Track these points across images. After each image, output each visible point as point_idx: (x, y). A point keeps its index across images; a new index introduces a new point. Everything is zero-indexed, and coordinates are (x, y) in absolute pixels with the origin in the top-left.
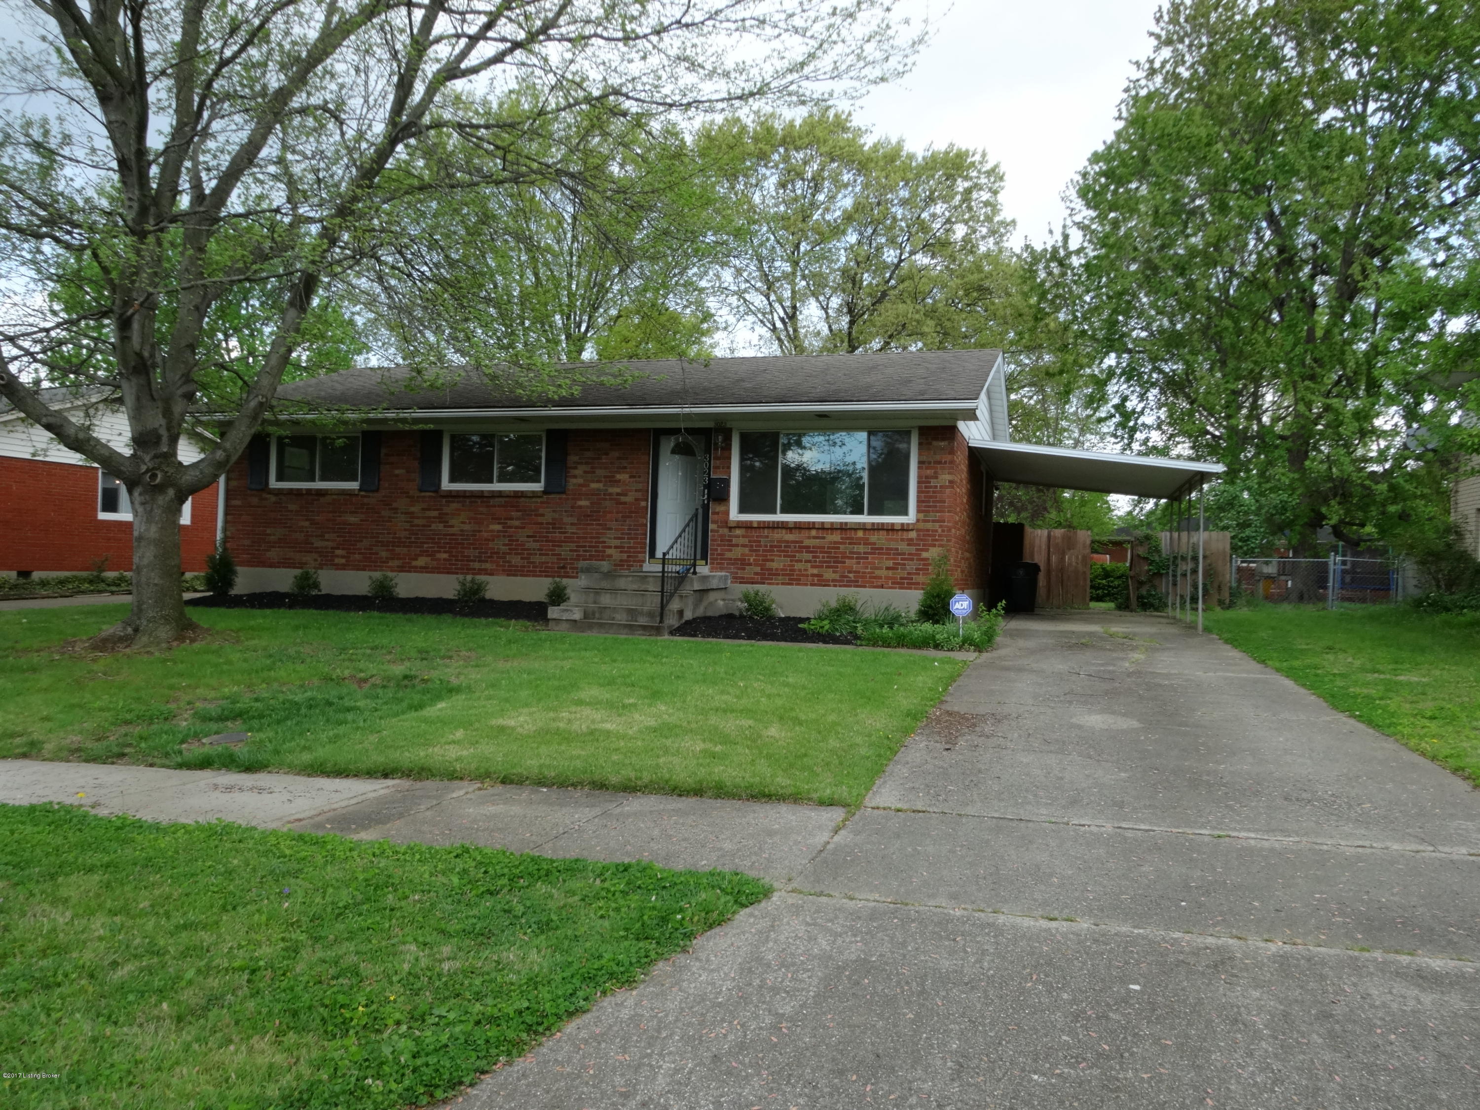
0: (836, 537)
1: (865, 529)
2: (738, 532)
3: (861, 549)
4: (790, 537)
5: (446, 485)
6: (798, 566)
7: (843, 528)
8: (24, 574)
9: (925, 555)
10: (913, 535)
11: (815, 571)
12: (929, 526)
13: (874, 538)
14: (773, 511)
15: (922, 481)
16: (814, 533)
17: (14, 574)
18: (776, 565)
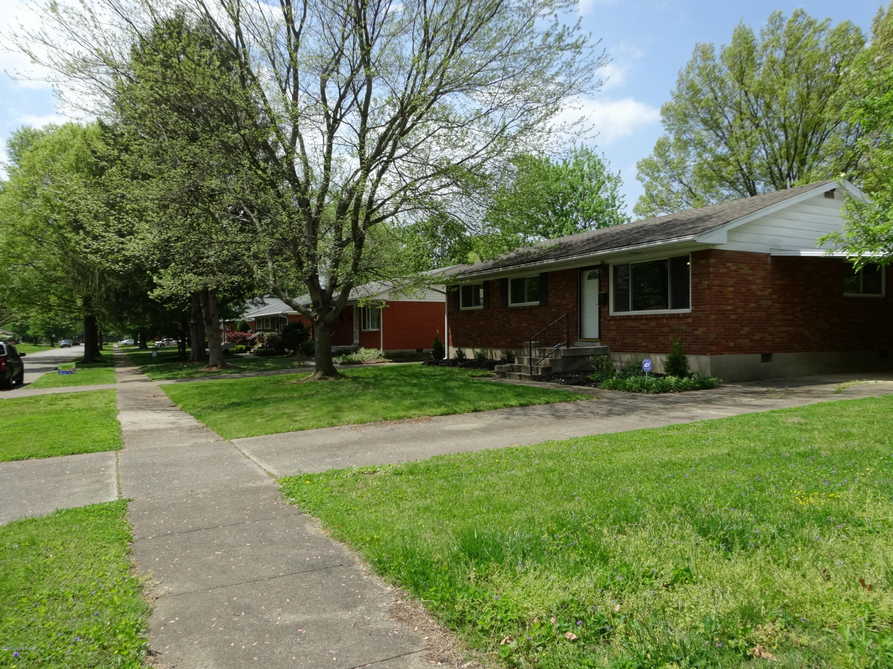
0: (653, 323)
1: (667, 318)
2: (612, 322)
3: (665, 330)
4: (634, 324)
5: (510, 305)
6: (638, 341)
7: (656, 317)
8: (420, 350)
9: (696, 333)
10: (690, 320)
11: (645, 344)
12: (698, 314)
13: (671, 323)
14: (628, 310)
15: (694, 286)
16: (644, 321)
17: (415, 350)
18: (628, 341)
